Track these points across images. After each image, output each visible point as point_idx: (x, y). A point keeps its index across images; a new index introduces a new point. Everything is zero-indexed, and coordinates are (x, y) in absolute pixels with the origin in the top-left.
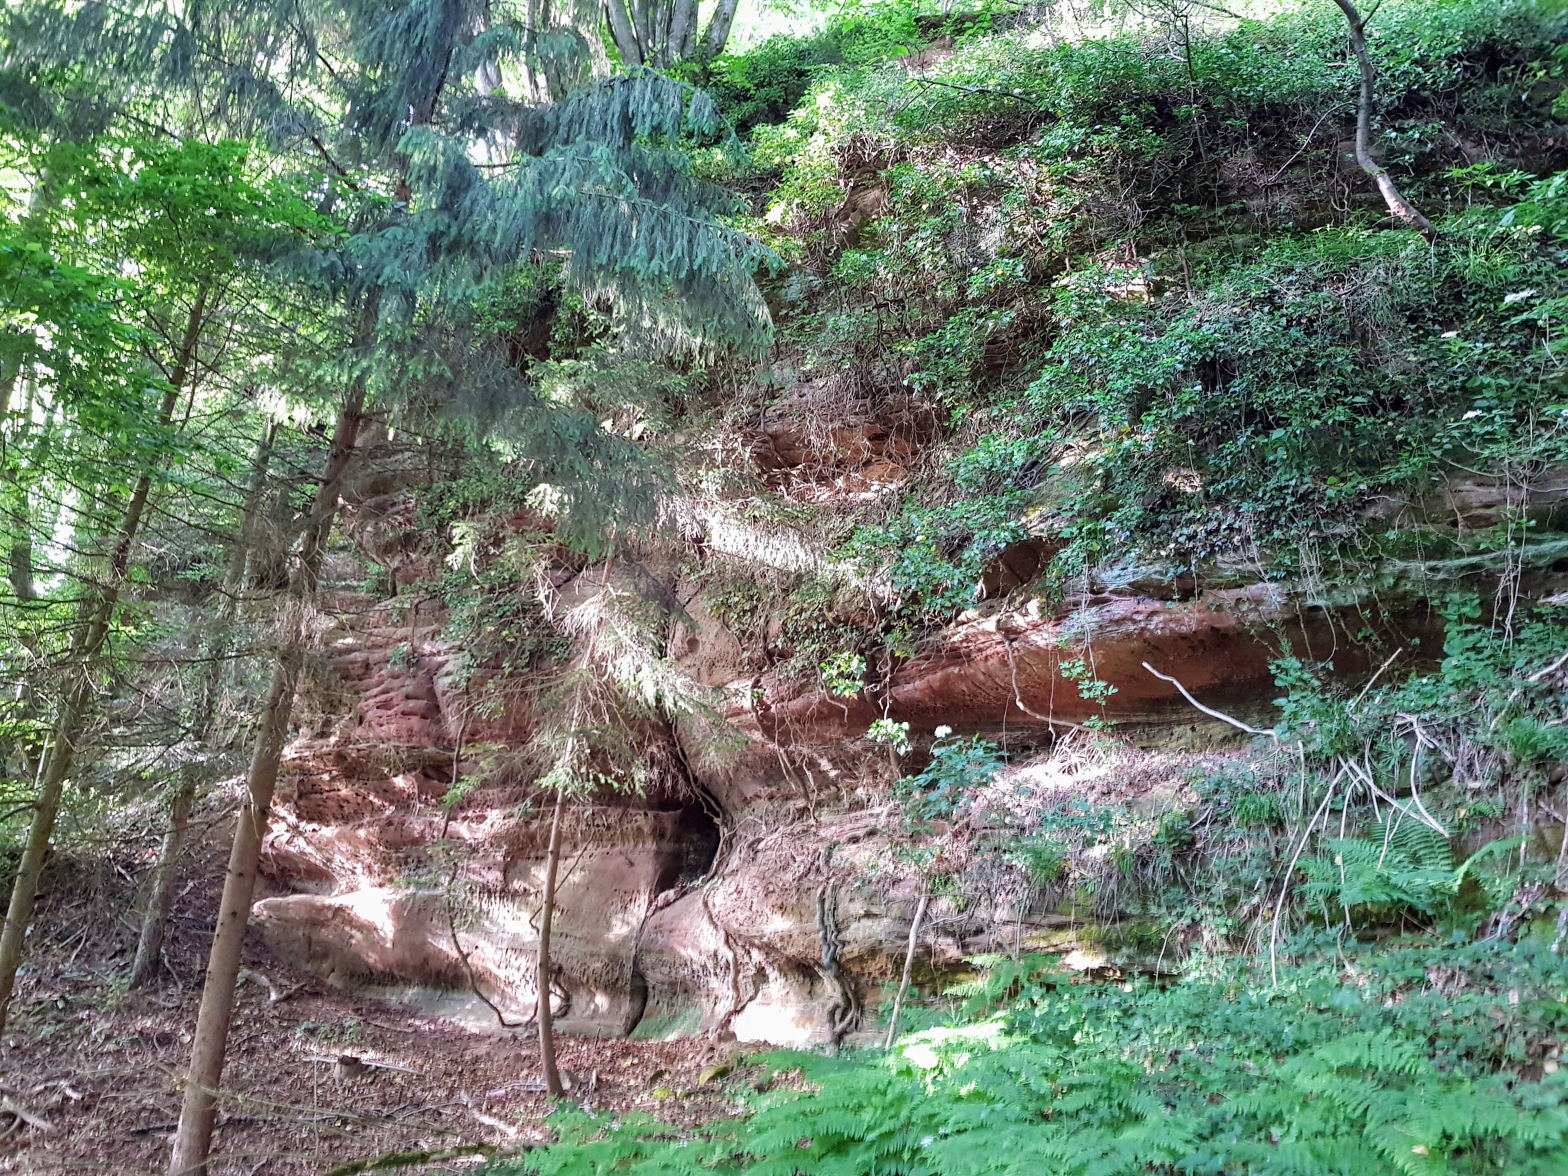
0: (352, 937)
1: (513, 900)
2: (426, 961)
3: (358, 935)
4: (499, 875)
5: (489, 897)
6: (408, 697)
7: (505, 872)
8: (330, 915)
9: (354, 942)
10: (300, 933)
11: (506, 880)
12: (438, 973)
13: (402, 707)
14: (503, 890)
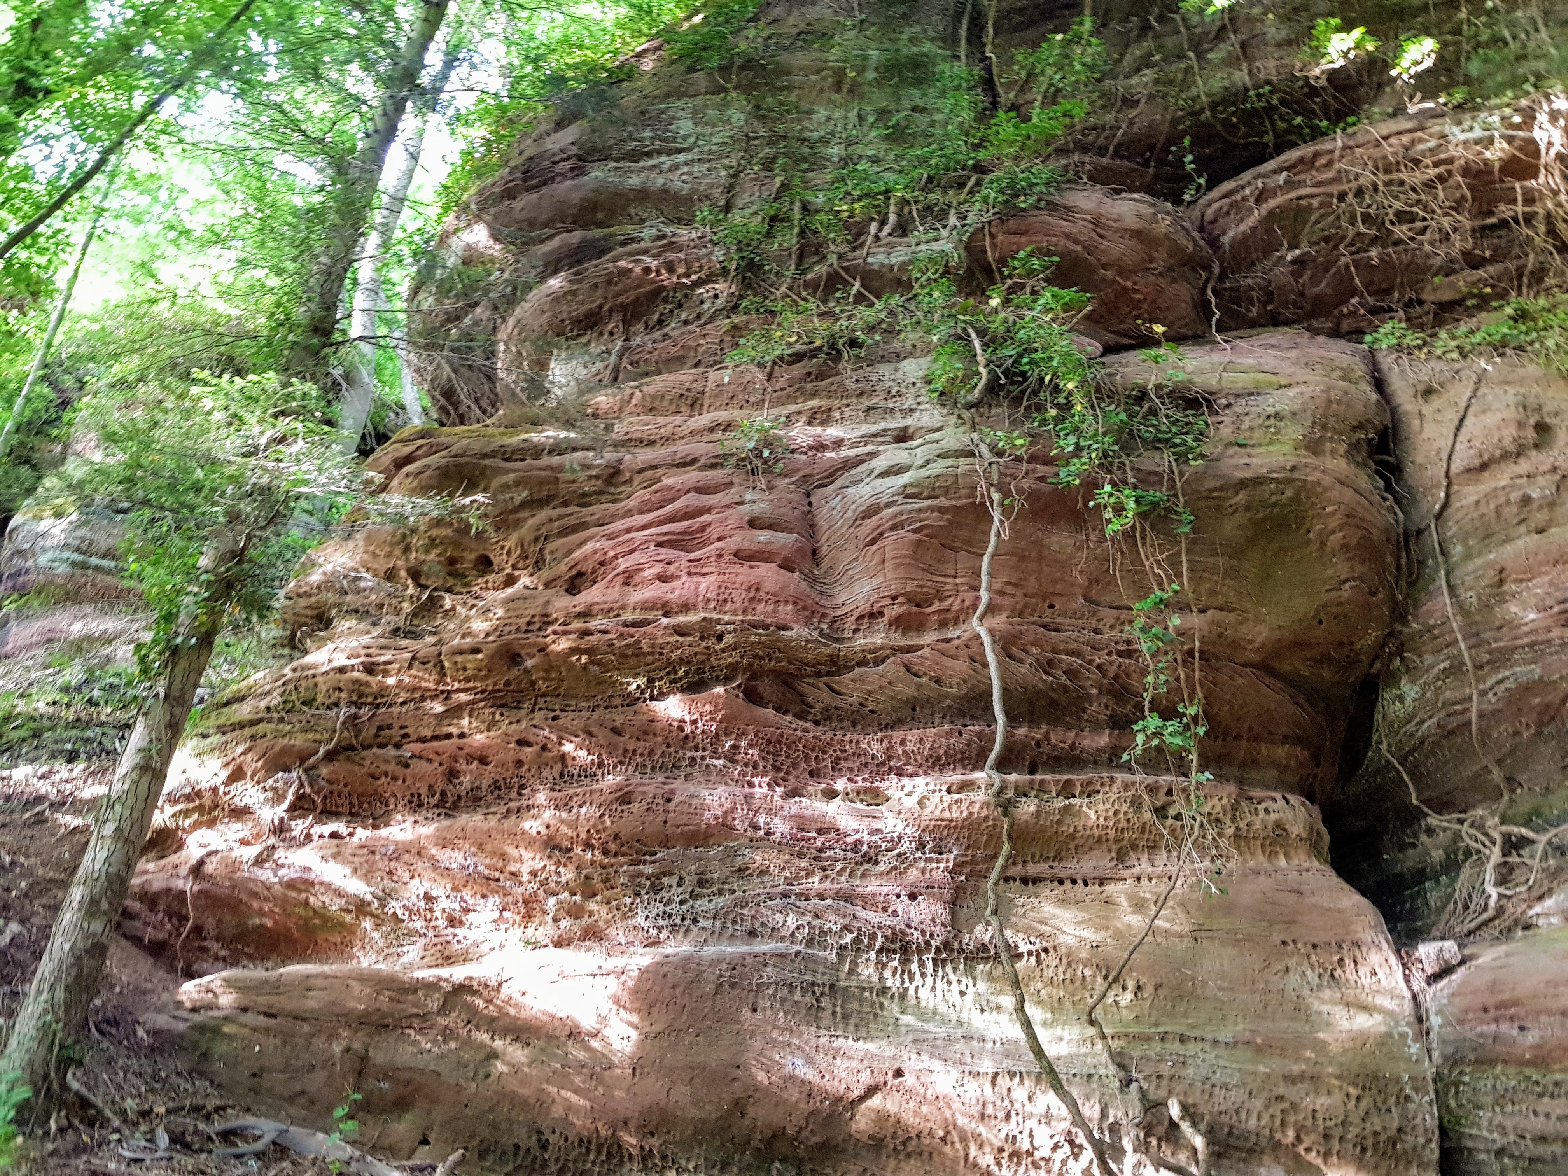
0: (494, 1055)
1: (970, 971)
2: (739, 1106)
3: (518, 1054)
4: (941, 911)
5: (906, 961)
6: (753, 523)
7: (954, 904)
8: (433, 1005)
9: (500, 1067)
10: (337, 1048)
11: (955, 925)
12: (776, 1136)
13: (735, 542)
14: (946, 945)
